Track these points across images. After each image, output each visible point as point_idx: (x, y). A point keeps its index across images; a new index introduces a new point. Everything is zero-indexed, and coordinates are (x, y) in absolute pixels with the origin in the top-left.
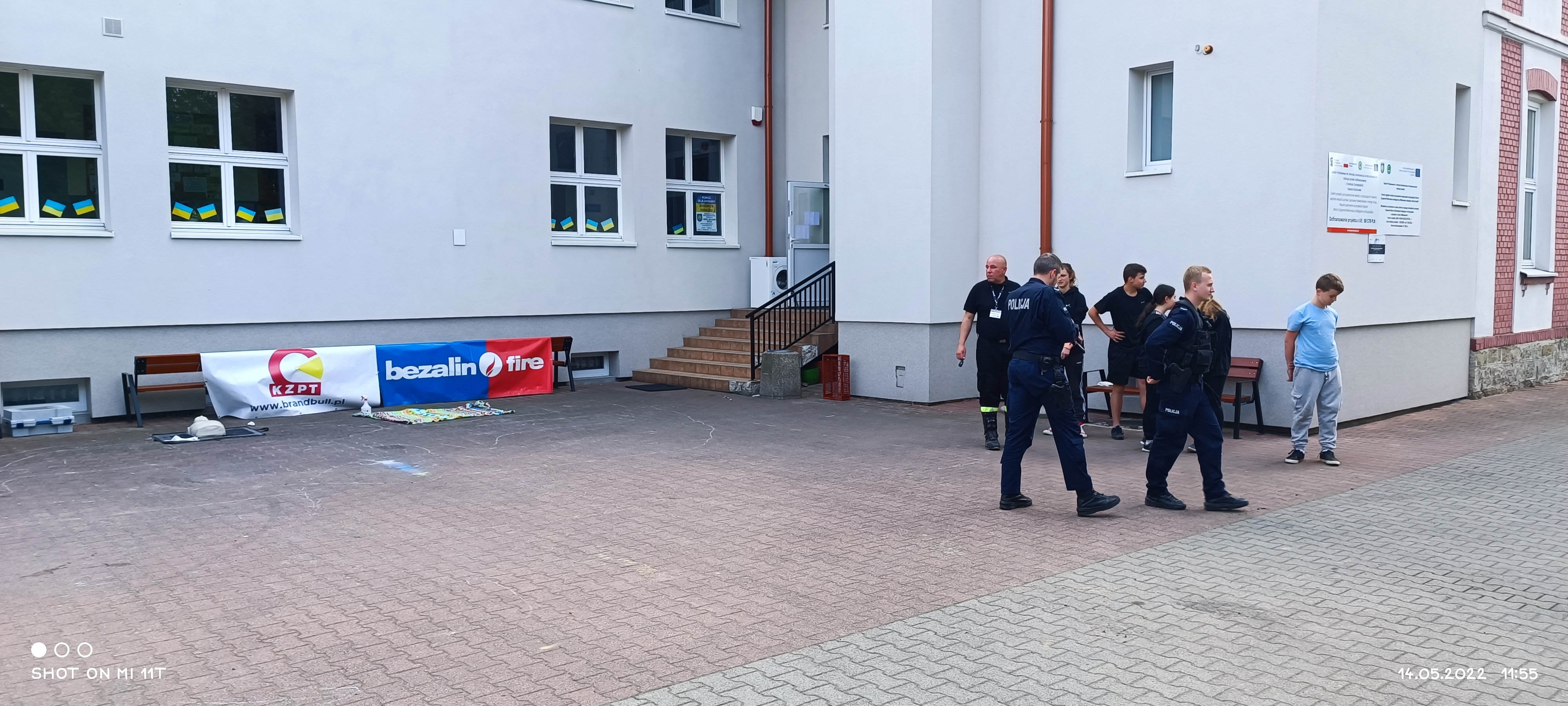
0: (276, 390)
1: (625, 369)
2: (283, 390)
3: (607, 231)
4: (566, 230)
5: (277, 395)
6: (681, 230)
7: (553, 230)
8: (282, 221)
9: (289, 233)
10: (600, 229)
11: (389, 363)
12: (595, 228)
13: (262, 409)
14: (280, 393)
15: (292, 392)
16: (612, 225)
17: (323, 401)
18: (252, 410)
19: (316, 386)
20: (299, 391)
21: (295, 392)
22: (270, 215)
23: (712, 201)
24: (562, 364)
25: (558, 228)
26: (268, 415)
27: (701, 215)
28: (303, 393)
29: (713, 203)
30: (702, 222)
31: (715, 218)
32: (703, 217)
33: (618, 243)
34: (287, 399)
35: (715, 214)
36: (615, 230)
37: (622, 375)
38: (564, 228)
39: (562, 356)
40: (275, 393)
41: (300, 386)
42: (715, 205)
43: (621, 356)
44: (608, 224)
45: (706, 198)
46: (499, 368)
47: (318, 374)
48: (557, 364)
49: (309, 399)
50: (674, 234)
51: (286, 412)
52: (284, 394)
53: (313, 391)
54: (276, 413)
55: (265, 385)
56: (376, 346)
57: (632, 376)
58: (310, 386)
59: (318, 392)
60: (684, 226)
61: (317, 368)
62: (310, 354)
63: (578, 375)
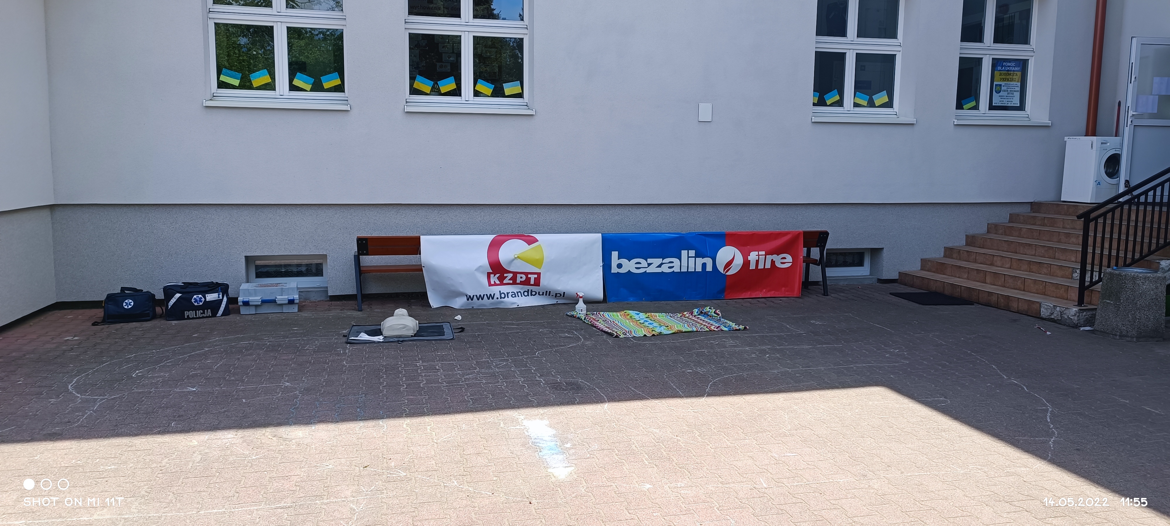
0: (494, 279)
1: (889, 271)
2: (501, 279)
3: (880, 106)
4: (831, 105)
5: (495, 284)
6: (973, 104)
7: (814, 104)
8: (520, 95)
9: (526, 107)
10: (871, 104)
11: (615, 254)
12: (865, 103)
13: (478, 299)
14: (498, 282)
15: (511, 282)
16: (885, 99)
17: (543, 293)
18: (468, 300)
19: (536, 276)
20: (518, 281)
21: (514, 282)
22: (509, 88)
23: (1016, 69)
24: (815, 262)
25: (821, 102)
26: (484, 305)
27: (1000, 85)
28: (522, 283)
29: (1018, 71)
30: (1001, 94)
31: (1019, 89)
32: (1003, 88)
33: (893, 120)
34: (505, 289)
35: (1019, 84)
36: (889, 104)
37: (885, 276)
38: (829, 102)
39: (815, 252)
40: (492, 283)
41: (519, 276)
42: (1019, 73)
43: (885, 254)
44: (881, 98)
45: (1009, 64)
46: (739, 265)
47: (538, 263)
48: (808, 261)
49: (528, 290)
50: (963, 109)
51: (503, 304)
52: (502, 284)
53: (532, 282)
54: (492, 304)
55: (482, 272)
56: (602, 234)
57: (897, 278)
58: (529, 276)
59: (537, 283)
60: (977, 100)
61: (537, 257)
62: (531, 241)
63: (832, 272)
